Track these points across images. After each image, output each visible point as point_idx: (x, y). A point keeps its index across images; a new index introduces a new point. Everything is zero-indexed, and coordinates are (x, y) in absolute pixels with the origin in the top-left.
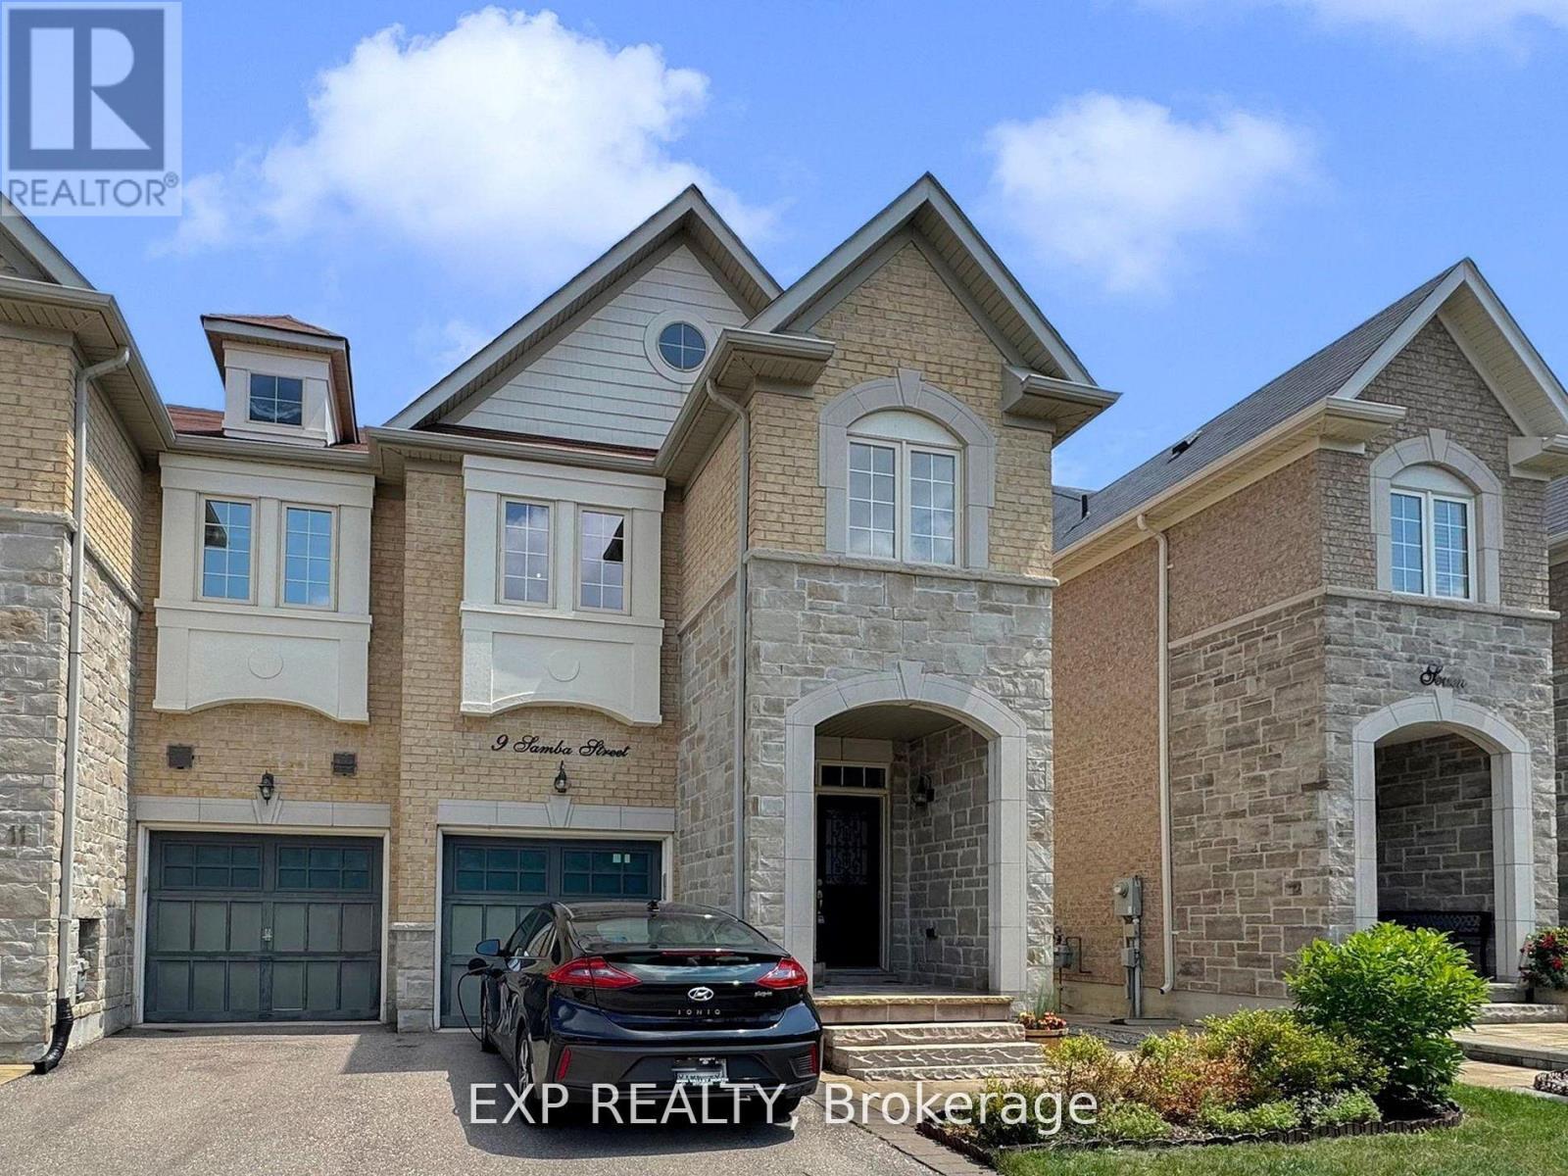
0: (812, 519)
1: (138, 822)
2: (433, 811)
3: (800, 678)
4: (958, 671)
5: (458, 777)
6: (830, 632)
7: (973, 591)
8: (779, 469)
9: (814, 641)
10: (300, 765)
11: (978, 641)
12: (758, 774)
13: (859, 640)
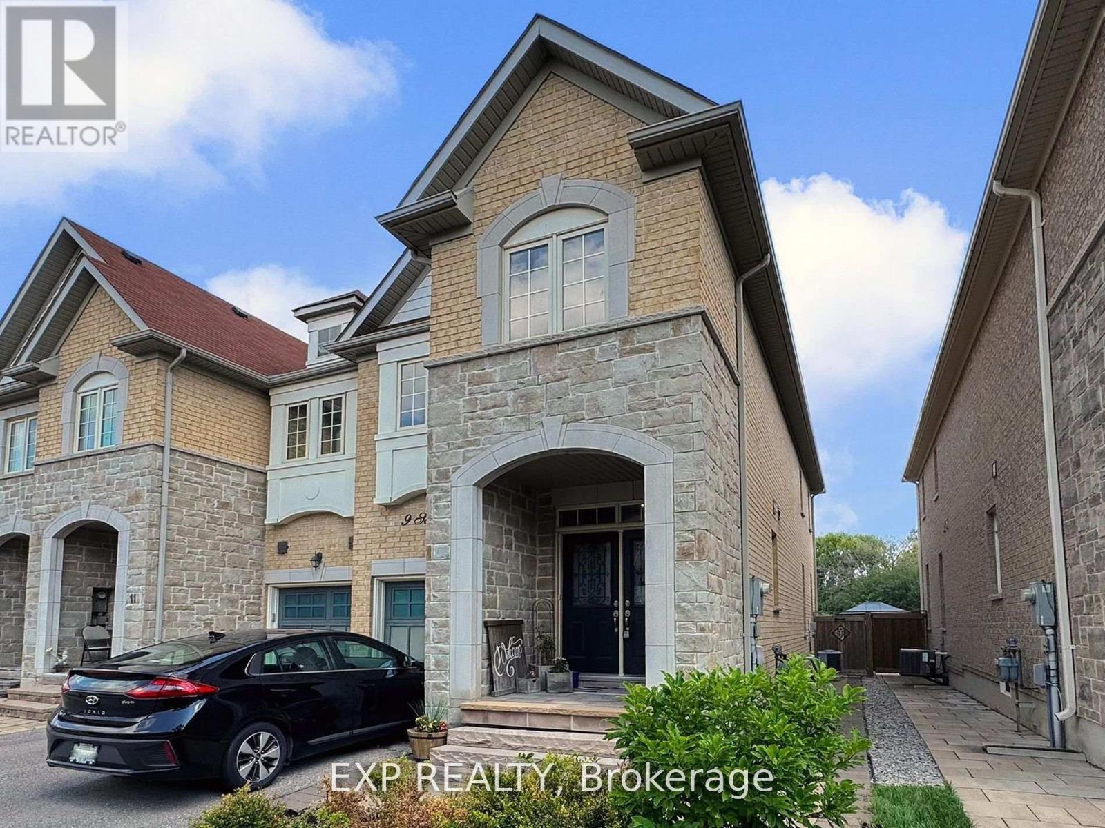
0: (472, 325)
1: (267, 584)
2: (369, 568)
3: (462, 450)
4: (598, 414)
5: (383, 545)
6: (485, 409)
7: (614, 340)
8: (447, 297)
9: (472, 419)
10: (334, 545)
11: (618, 384)
12: (432, 529)
13: (509, 409)
